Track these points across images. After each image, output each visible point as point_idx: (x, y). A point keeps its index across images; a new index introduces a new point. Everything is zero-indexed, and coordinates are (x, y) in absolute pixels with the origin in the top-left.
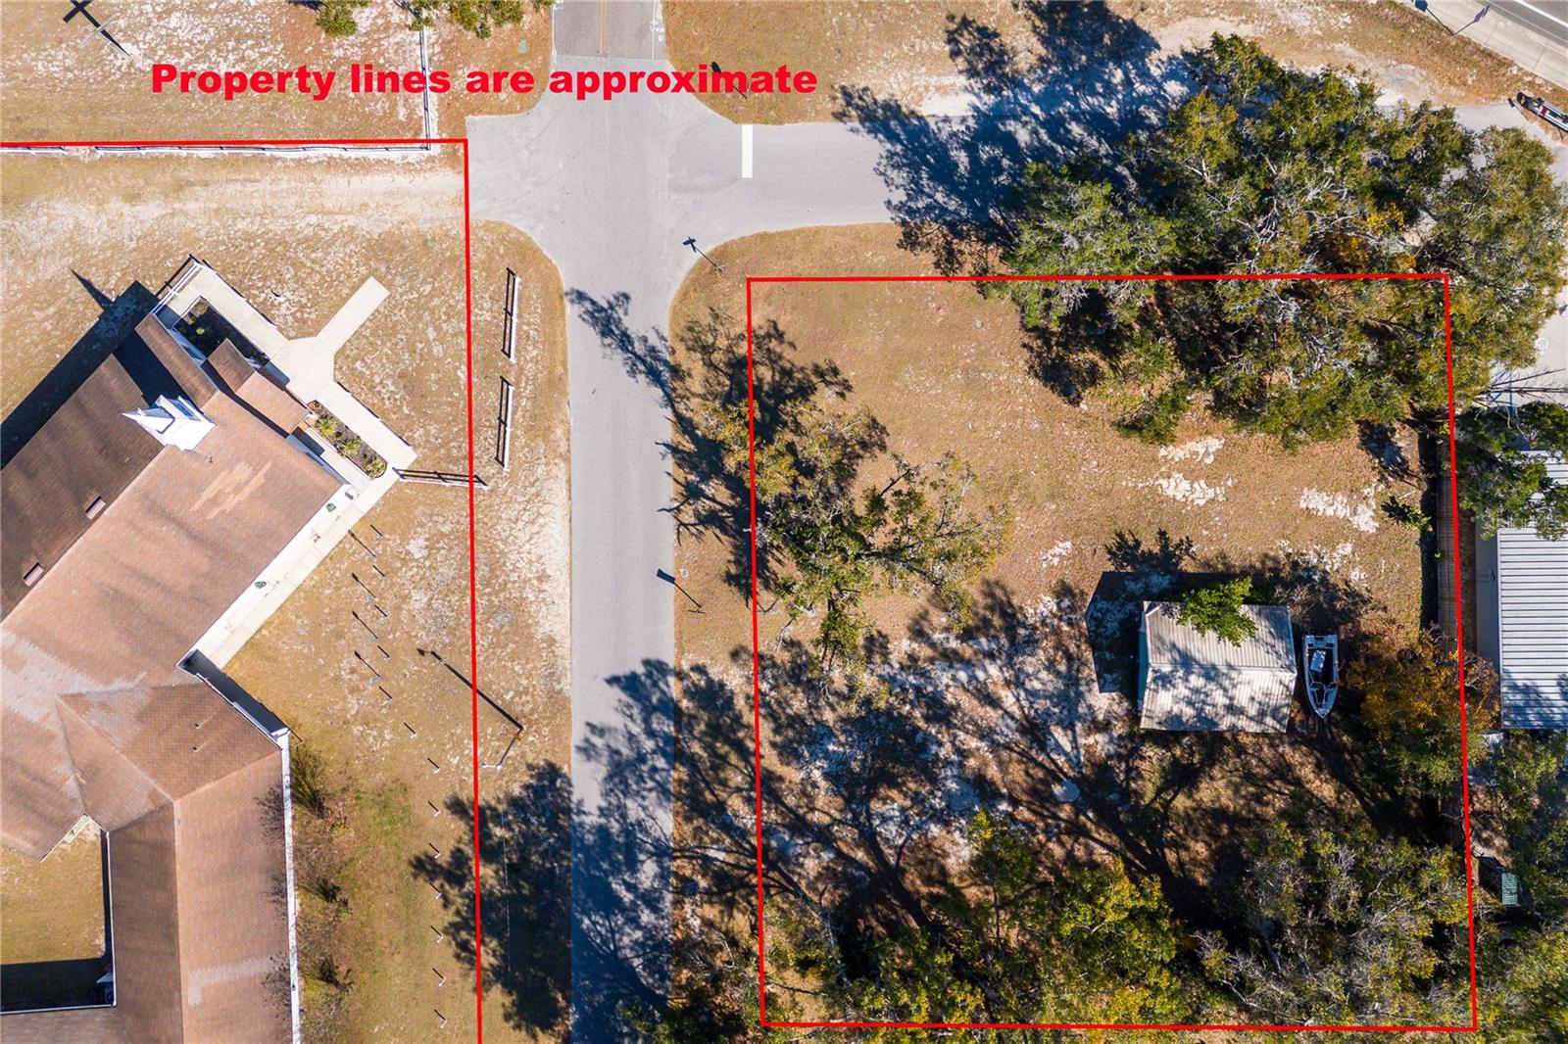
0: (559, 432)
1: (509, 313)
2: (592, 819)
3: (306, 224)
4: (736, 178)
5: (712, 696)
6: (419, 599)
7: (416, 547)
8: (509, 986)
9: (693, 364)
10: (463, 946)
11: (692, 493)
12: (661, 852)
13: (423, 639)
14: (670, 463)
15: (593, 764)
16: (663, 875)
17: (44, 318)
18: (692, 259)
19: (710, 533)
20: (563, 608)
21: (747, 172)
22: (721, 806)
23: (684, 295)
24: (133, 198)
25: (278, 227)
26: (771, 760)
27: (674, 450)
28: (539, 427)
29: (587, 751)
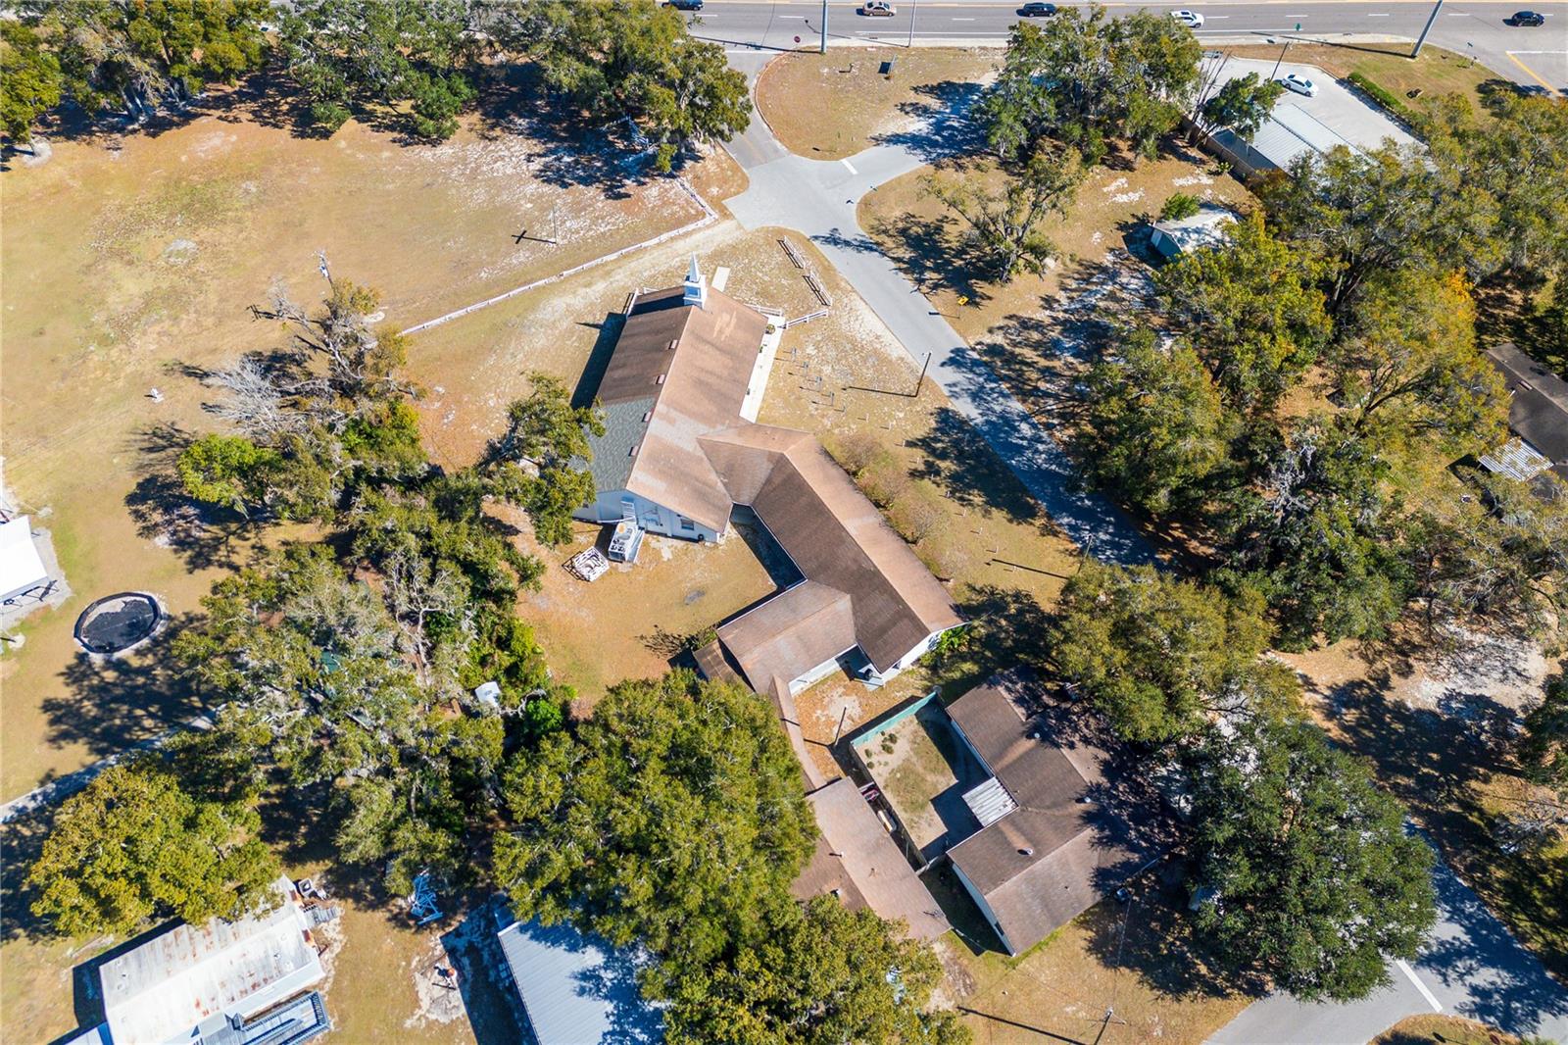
0: (843, 284)
1: (790, 255)
2: (980, 420)
3: (676, 262)
4: (852, 175)
5: (994, 350)
6: (827, 369)
7: (810, 350)
8: (998, 506)
9: (882, 238)
10: (961, 499)
11: (920, 281)
12: (1025, 418)
13: (841, 383)
14: (901, 274)
15: (961, 400)
16: (1034, 426)
17: (572, 343)
18: (854, 207)
19: (940, 291)
20: (897, 344)
21: (854, 172)
22: (1036, 388)
23: (860, 218)
24: (589, 285)
25: (664, 268)
26: (1043, 362)
27: (900, 269)
28: (834, 286)
29: (954, 395)
